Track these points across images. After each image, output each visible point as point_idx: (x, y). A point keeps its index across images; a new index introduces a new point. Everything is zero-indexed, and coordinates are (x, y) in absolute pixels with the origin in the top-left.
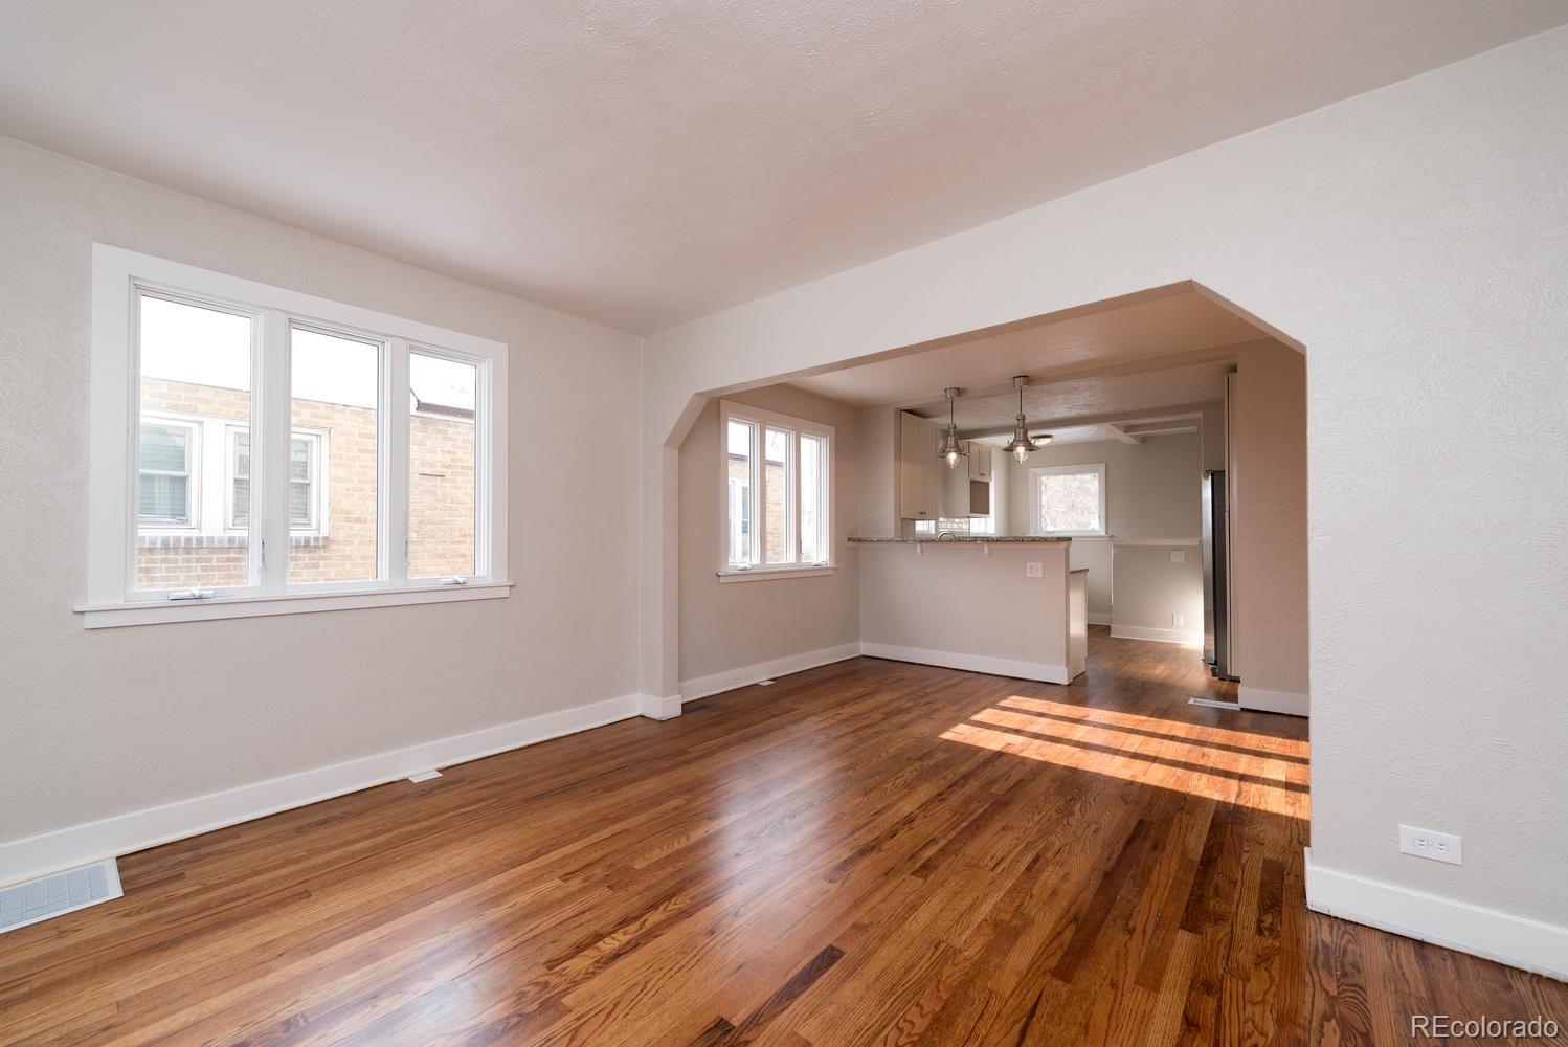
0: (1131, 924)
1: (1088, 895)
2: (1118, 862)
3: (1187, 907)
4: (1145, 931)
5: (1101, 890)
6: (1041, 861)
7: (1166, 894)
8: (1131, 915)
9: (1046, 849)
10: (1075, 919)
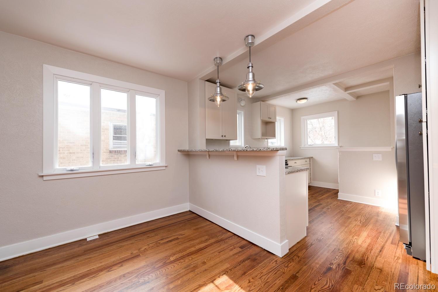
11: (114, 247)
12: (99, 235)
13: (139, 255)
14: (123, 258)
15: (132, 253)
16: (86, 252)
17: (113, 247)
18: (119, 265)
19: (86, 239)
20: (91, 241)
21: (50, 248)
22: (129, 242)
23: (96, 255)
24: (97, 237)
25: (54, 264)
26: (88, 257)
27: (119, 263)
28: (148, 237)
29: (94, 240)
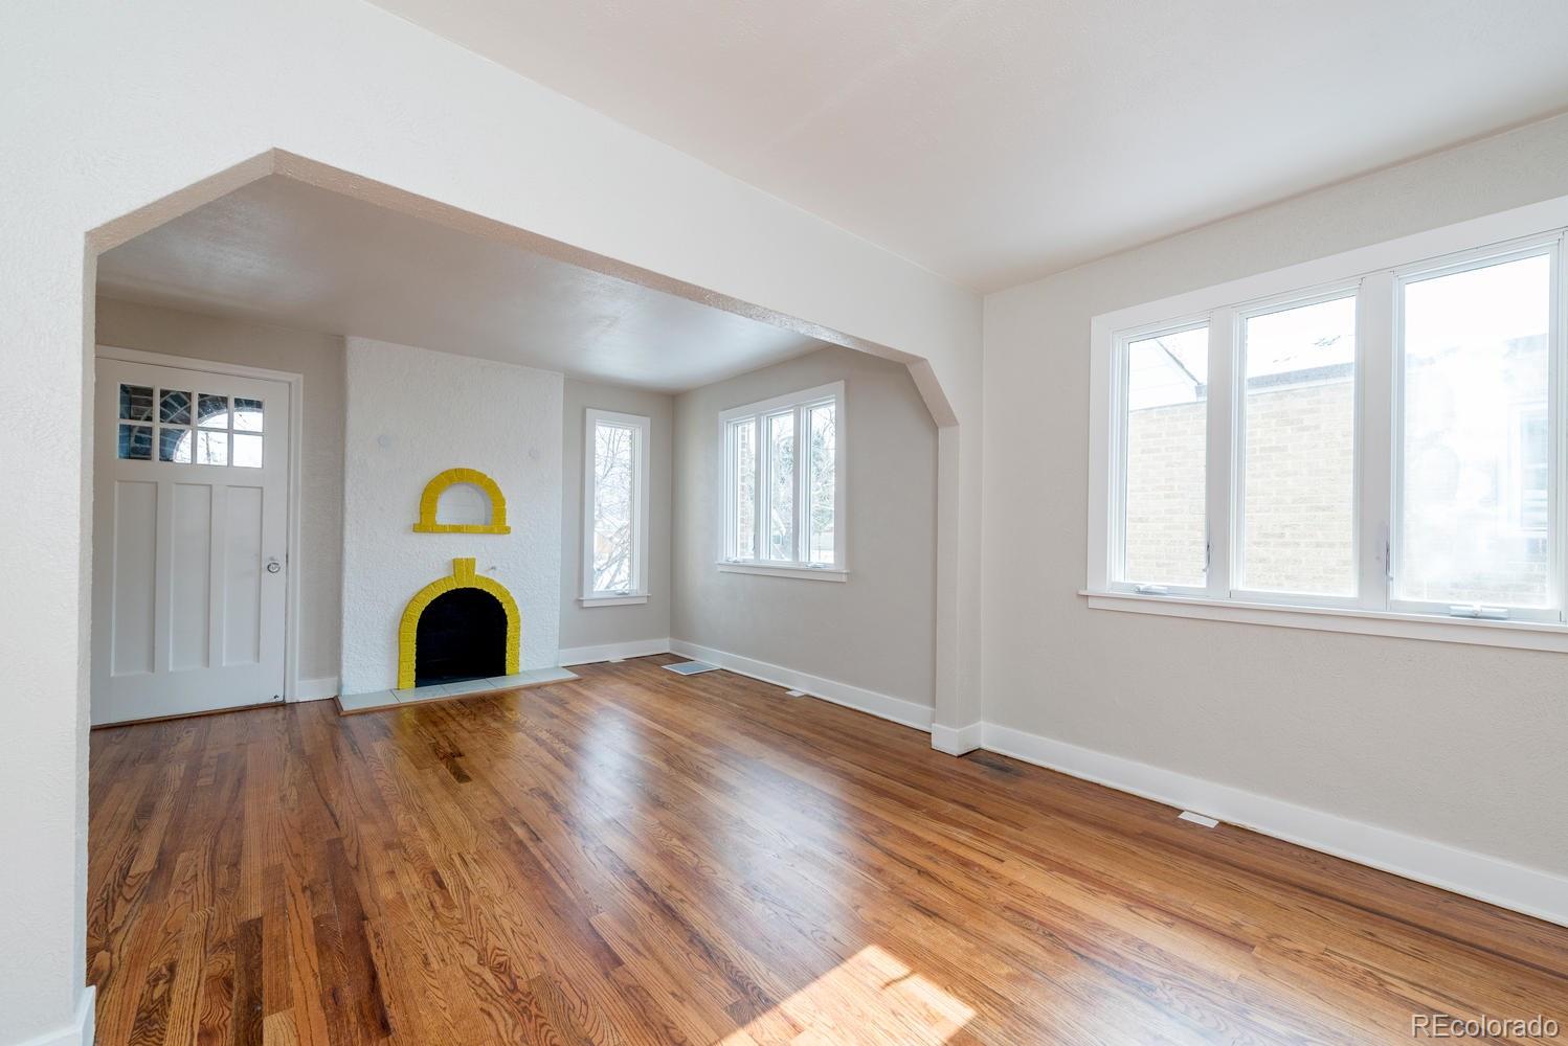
0: (308, 893)
1: (363, 889)
2: (363, 938)
3: (261, 942)
4: (293, 895)
5: (357, 900)
6: (434, 886)
7: (289, 941)
8: (313, 899)
9: (447, 898)
10: (356, 868)
11: (1219, 876)
12: (1222, 824)
13: (1253, 947)
14: (1199, 913)
15: (1237, 925)
16: (1145, 838)
17: (1214, 873)
18: (1165, 919)
19: (1181, 811)
20: (1186, 822)
21: (1098, 785)
22: (1275, 896)
23: (1155, 858)
24: (1212, 824)
25: (1070, 816)
26: (1134, 849)
27: (1172, 914)
28: (1370, 934)
29: (1194, 826)
